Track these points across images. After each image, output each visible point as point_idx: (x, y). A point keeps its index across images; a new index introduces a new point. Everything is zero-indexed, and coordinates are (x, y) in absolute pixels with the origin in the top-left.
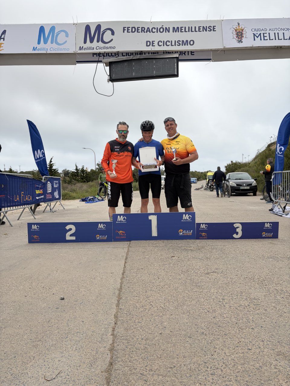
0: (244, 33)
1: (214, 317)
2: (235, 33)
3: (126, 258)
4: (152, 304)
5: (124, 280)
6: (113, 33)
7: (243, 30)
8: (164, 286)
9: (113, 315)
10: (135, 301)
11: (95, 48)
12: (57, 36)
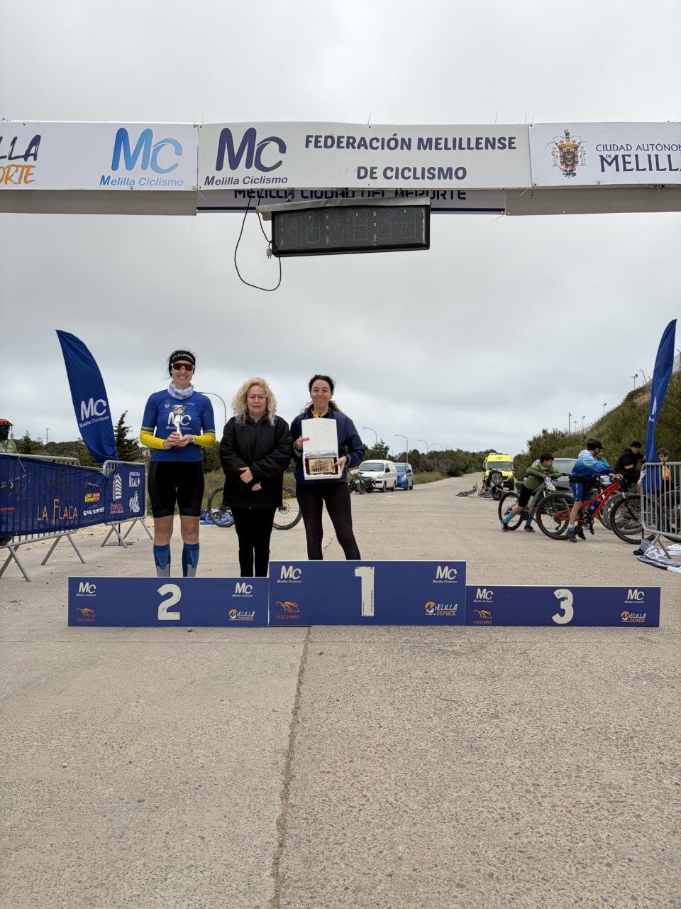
0: (579, 154)
1: (517, 834)
2: (558, 154)
3: (302, 671)
4: (367, 794)
5: (298, 728)
6: (283, 148)
7: (576, 148)
8: (394, 748)
9: (275, 821)
10: (326, 784)
11: (241, 181)
12: (156, 151)
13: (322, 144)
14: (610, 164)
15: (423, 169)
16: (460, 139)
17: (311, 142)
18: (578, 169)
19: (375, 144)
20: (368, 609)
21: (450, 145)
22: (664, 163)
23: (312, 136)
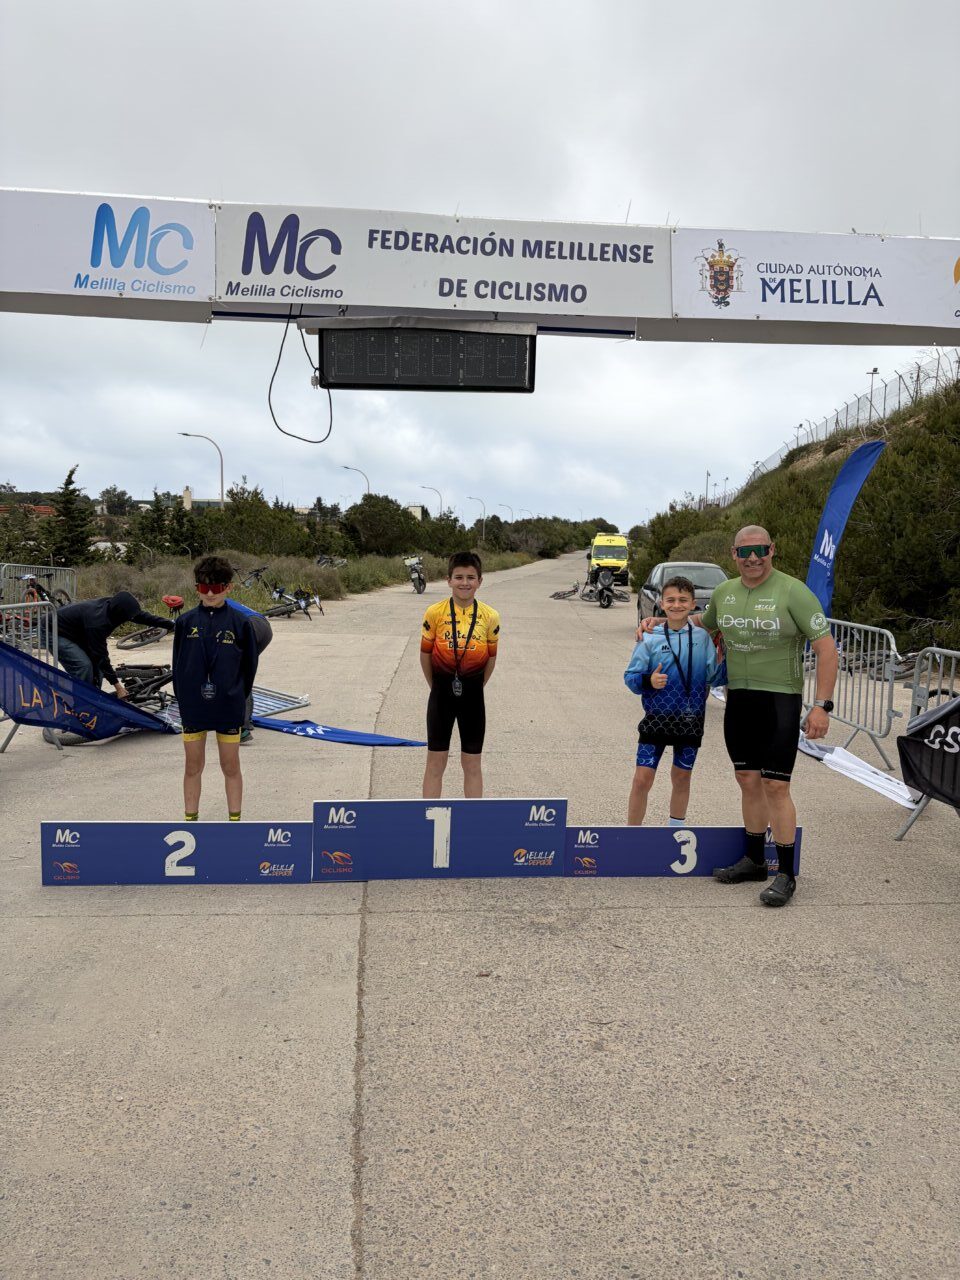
0: (735, 275)
1: (621, 1240)
2: (708, 274)
4: (453, 1184)
5: (364, 1074)
6: (336, 248)
7: (731, 266)
10: (404, 1171)
11: (277, 292)
12: (155, 241)
13: (391, 243)
14: (773, 291)
15: (529, 285)
16: (580, 245)
17: (376, 239)
18: (732, 297)
19: (464, 246)
20: (441, 858)
21: (566, 252)
22: (842, 295)
23: (377, 232)
